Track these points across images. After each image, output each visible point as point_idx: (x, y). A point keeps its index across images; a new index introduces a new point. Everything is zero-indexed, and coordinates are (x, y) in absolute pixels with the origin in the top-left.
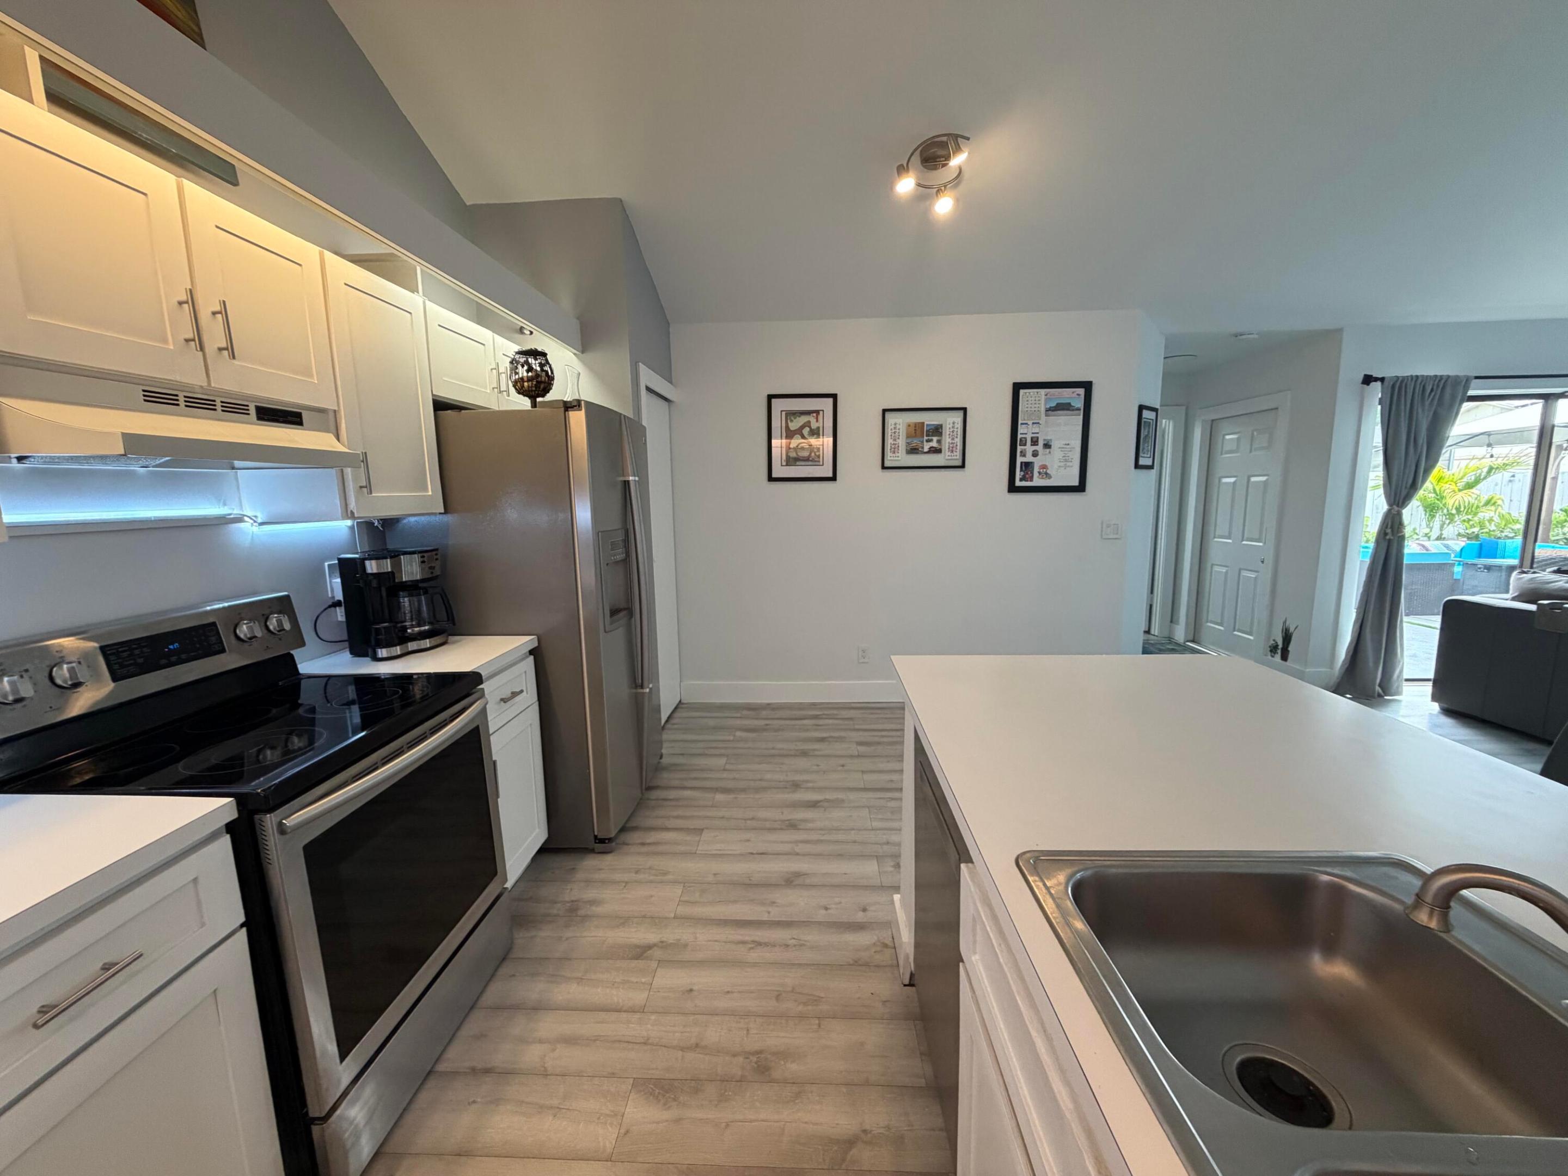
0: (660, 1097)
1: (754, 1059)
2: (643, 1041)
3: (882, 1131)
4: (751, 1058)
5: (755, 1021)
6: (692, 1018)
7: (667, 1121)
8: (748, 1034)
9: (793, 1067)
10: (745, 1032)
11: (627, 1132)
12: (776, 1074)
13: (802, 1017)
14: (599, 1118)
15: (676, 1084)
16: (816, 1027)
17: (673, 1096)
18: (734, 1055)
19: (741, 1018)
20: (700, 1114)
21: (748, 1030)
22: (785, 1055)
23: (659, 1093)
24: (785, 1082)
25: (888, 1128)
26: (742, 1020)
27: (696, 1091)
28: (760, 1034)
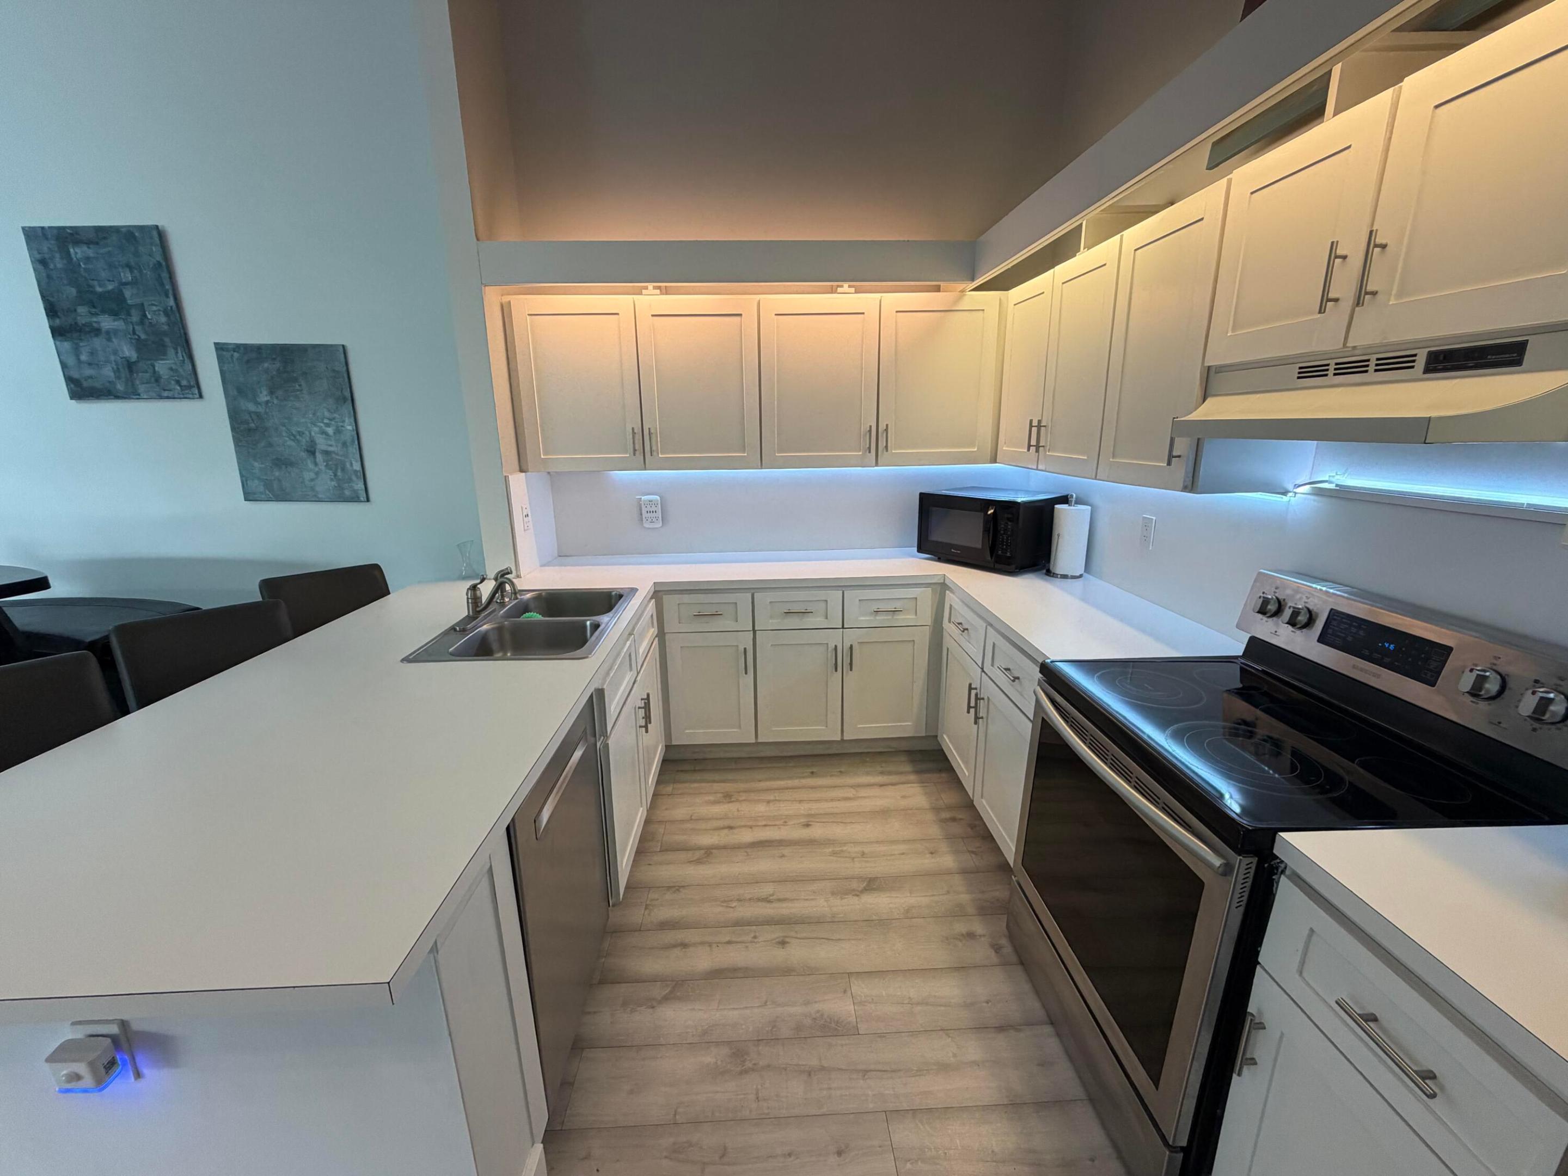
0: (828, 1020)
1: (748, 1064)
2: (869, 1073)
3: (639, 1009)
4: (750, 1065)
5: (751, 1111)
6: (824, 1110)
7: (816, 1002)
8: (757, 1094)
9: (708, 1059)
10: (760, 1095)
11: (845, 992)
12: (725, 1051)
13: (696, 1123)
14: (873, 999)
15: (819, 1034)
16: (680, 1110)
17: (817, 1022)
18: (769, 1066)
19: (768, 1114)
20: (792, 1010)
21: (758, 1098)
22: (717, 1073)
23: (830, 1023)
24: (717, 1044)
25: (633, 1011)
26: (766, 1111)
27: (799, 1028)
28: (744, 1094)
